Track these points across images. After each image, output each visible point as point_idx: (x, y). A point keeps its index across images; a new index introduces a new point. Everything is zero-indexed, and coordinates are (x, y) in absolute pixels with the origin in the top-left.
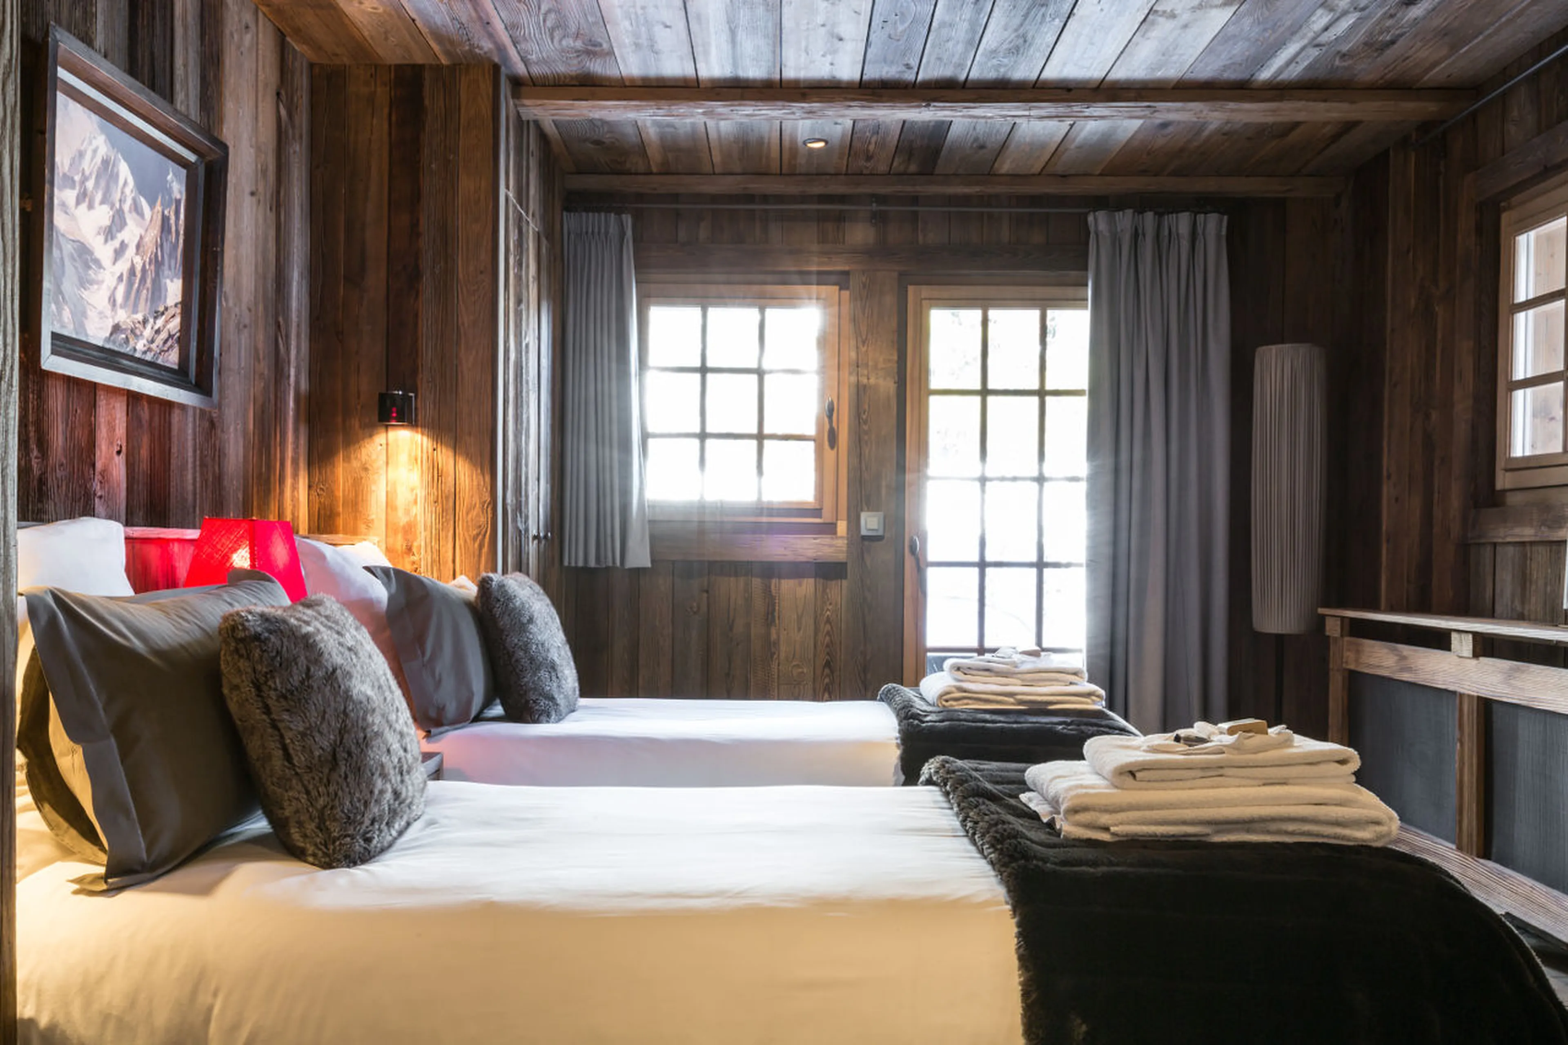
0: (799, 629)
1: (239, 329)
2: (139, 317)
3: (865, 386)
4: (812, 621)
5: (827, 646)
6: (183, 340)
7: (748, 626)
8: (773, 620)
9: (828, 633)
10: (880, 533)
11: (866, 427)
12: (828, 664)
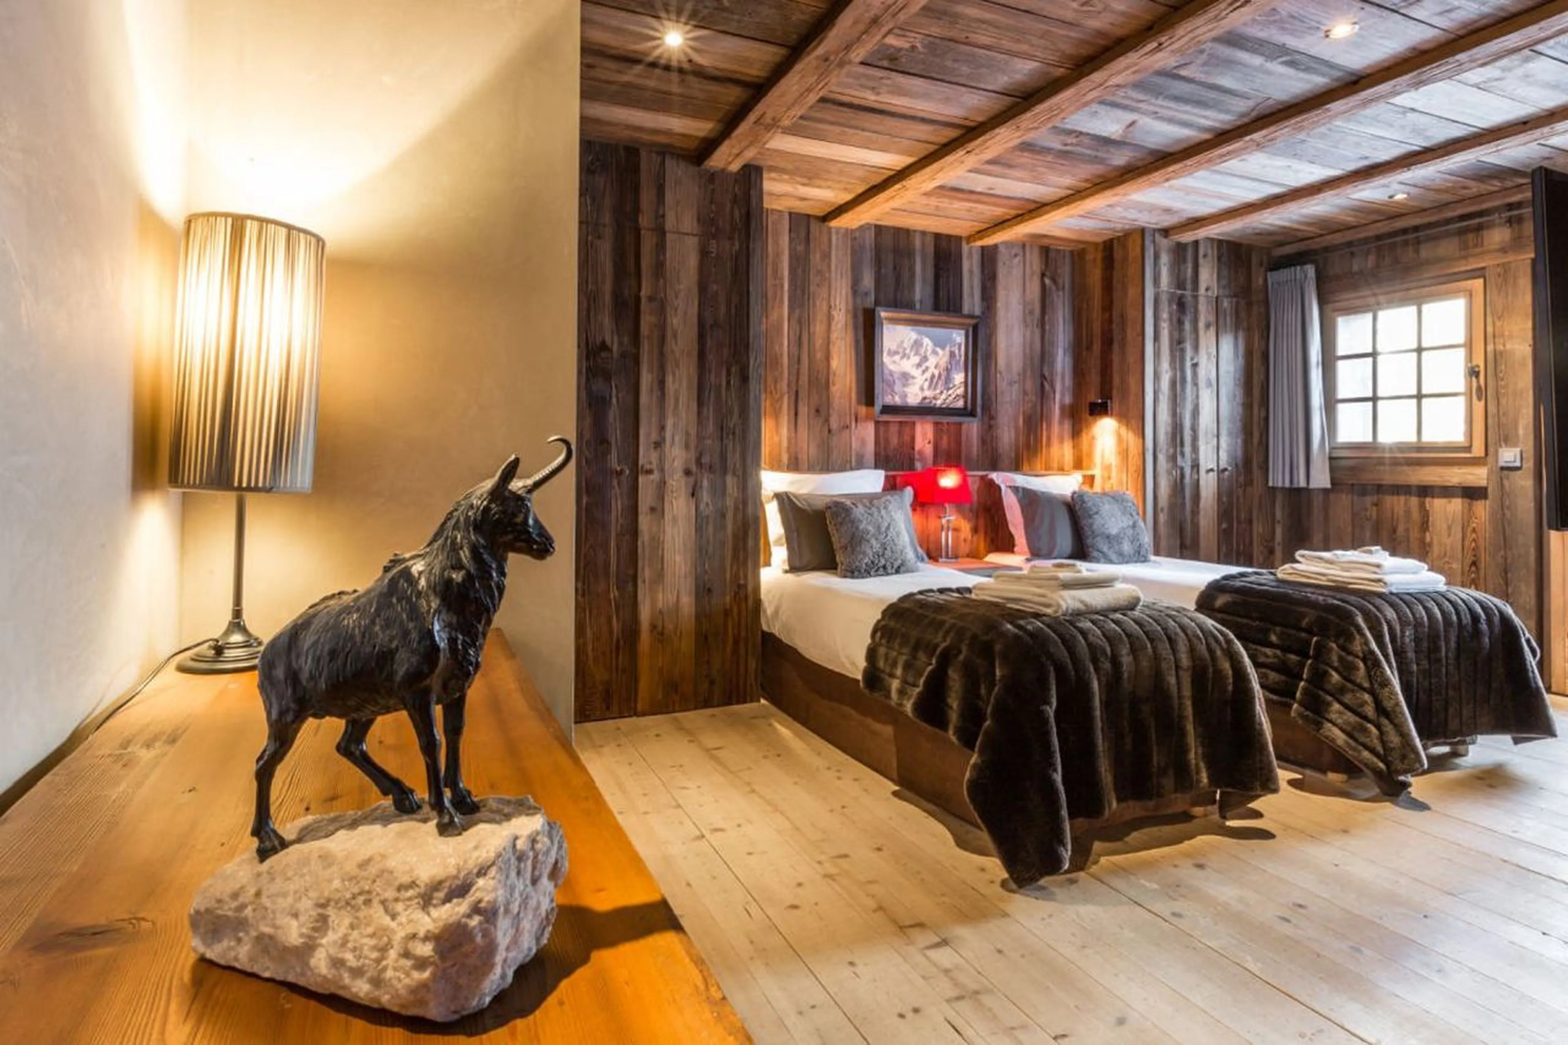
0: (1449, 535)
1: (1011, 384)
2: (938, 391)
3: (1501, 353)
4: (1460, 529)
5: (1474, 549)
6: (965, 396)
7: (1407, 530)
8: (1427, 526)
9: (1474, 540)
10: (1518, 464)
11: (1503, 383)
12: (1474, 563)
